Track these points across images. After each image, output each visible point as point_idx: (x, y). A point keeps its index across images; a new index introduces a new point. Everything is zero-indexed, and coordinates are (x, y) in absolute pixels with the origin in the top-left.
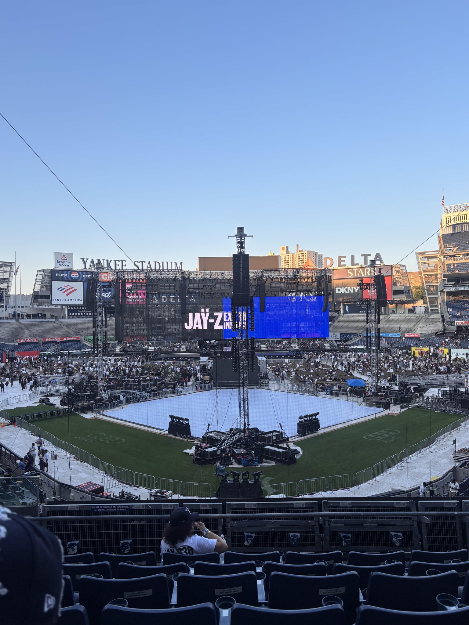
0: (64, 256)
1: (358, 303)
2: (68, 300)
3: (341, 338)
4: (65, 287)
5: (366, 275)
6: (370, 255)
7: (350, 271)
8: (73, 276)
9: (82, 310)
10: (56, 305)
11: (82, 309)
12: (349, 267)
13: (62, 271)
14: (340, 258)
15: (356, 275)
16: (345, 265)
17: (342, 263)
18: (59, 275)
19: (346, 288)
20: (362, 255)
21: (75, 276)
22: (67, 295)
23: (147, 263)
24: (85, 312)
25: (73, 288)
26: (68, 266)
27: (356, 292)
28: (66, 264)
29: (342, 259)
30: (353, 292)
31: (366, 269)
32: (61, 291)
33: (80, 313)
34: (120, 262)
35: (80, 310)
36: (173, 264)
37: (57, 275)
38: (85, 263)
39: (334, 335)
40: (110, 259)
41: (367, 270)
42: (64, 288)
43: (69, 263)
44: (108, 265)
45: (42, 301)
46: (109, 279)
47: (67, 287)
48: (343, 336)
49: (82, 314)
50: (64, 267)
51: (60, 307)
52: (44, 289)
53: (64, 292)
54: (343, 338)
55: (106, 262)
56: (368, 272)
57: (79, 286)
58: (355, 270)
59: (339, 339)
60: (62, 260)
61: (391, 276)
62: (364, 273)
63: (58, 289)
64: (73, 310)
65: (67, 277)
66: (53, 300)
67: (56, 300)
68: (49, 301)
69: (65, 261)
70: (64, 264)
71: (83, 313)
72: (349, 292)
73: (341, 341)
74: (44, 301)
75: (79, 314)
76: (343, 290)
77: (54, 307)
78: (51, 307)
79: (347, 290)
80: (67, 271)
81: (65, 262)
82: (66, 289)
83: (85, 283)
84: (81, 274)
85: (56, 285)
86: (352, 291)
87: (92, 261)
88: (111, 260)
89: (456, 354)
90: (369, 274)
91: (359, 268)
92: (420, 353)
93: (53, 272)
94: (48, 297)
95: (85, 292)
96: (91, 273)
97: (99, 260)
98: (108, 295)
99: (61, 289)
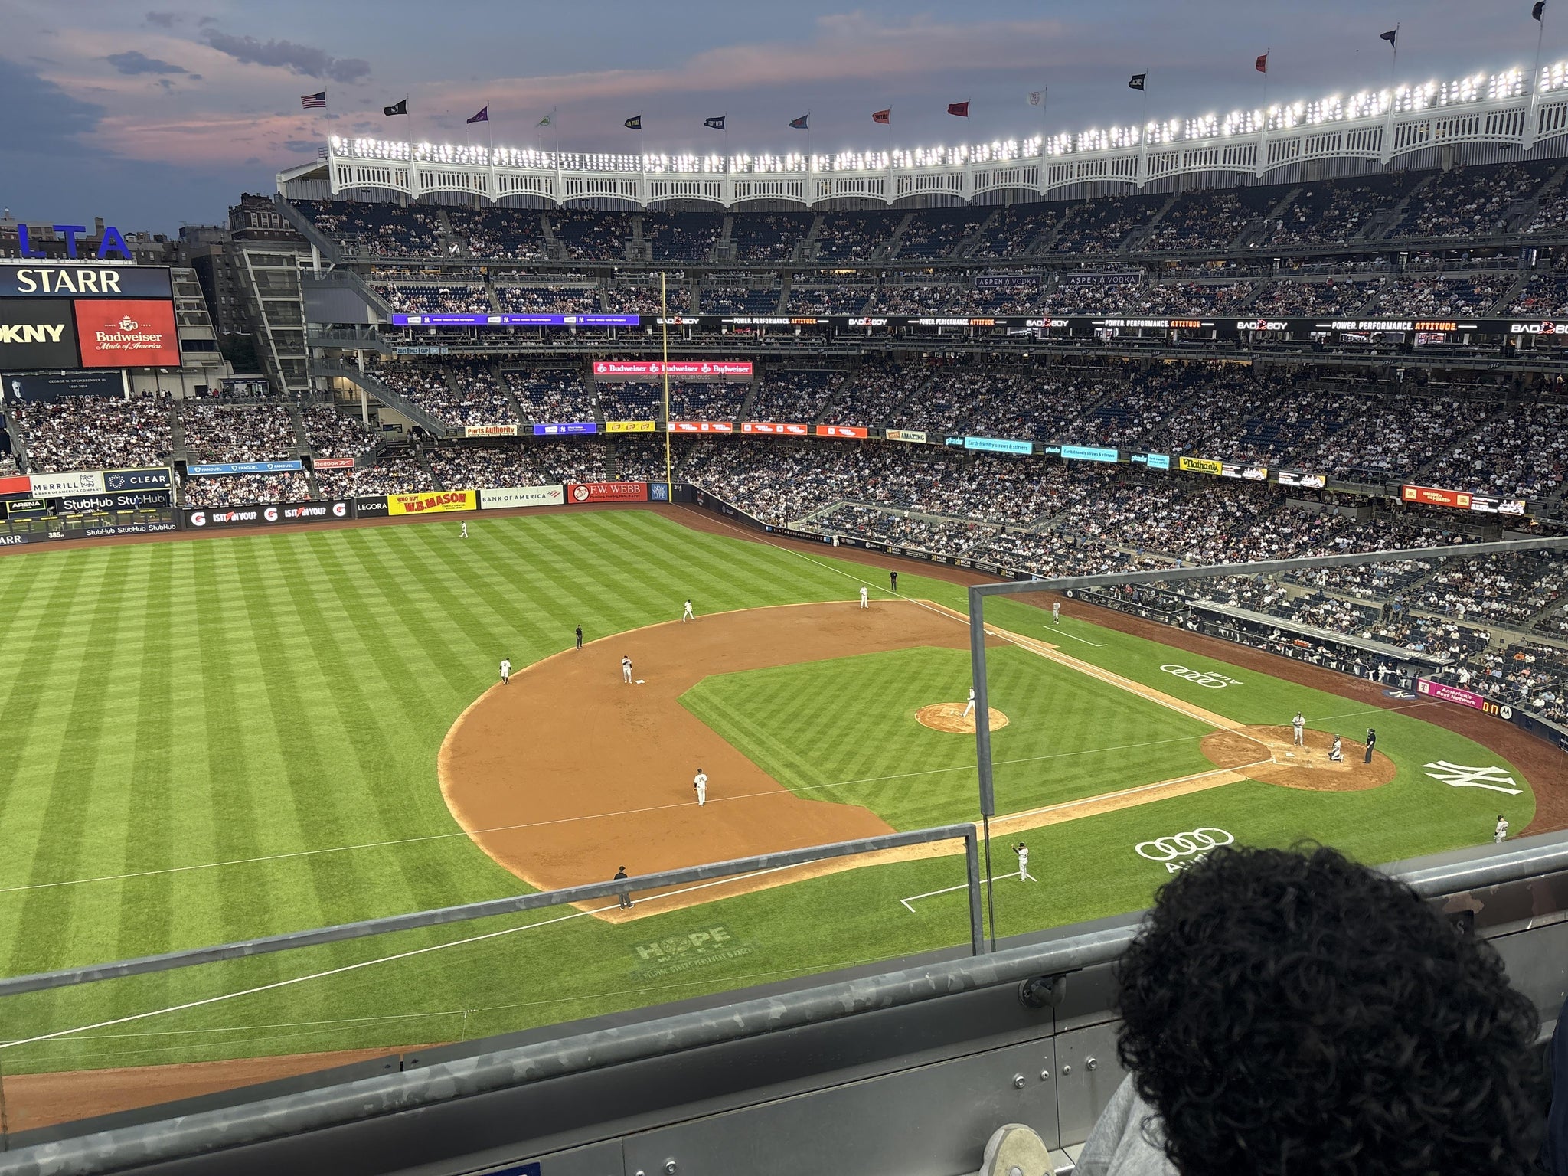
1: (62, 373)
3: (108, 488)
5: (82, 289)
7: (24, 274)
15: (47, 289)
19: (17, 328)
27: (56, 339)
30: (44, 340)
31: (80, 273)
39: (84, 482)
41: (87, 277)
48: (116, 481)
54: (115, 486)
56: (90, 283)
58: (45, 273)
59: (103, 491)
61: (171, 299)
62: (77, 286)
72: (28, 340)
73: (109, 496)
79: (20, 333)
86: (41, 338)
89: (494, 499)
90: (94, 290)
91: (58, 268)
92: (409, 507)
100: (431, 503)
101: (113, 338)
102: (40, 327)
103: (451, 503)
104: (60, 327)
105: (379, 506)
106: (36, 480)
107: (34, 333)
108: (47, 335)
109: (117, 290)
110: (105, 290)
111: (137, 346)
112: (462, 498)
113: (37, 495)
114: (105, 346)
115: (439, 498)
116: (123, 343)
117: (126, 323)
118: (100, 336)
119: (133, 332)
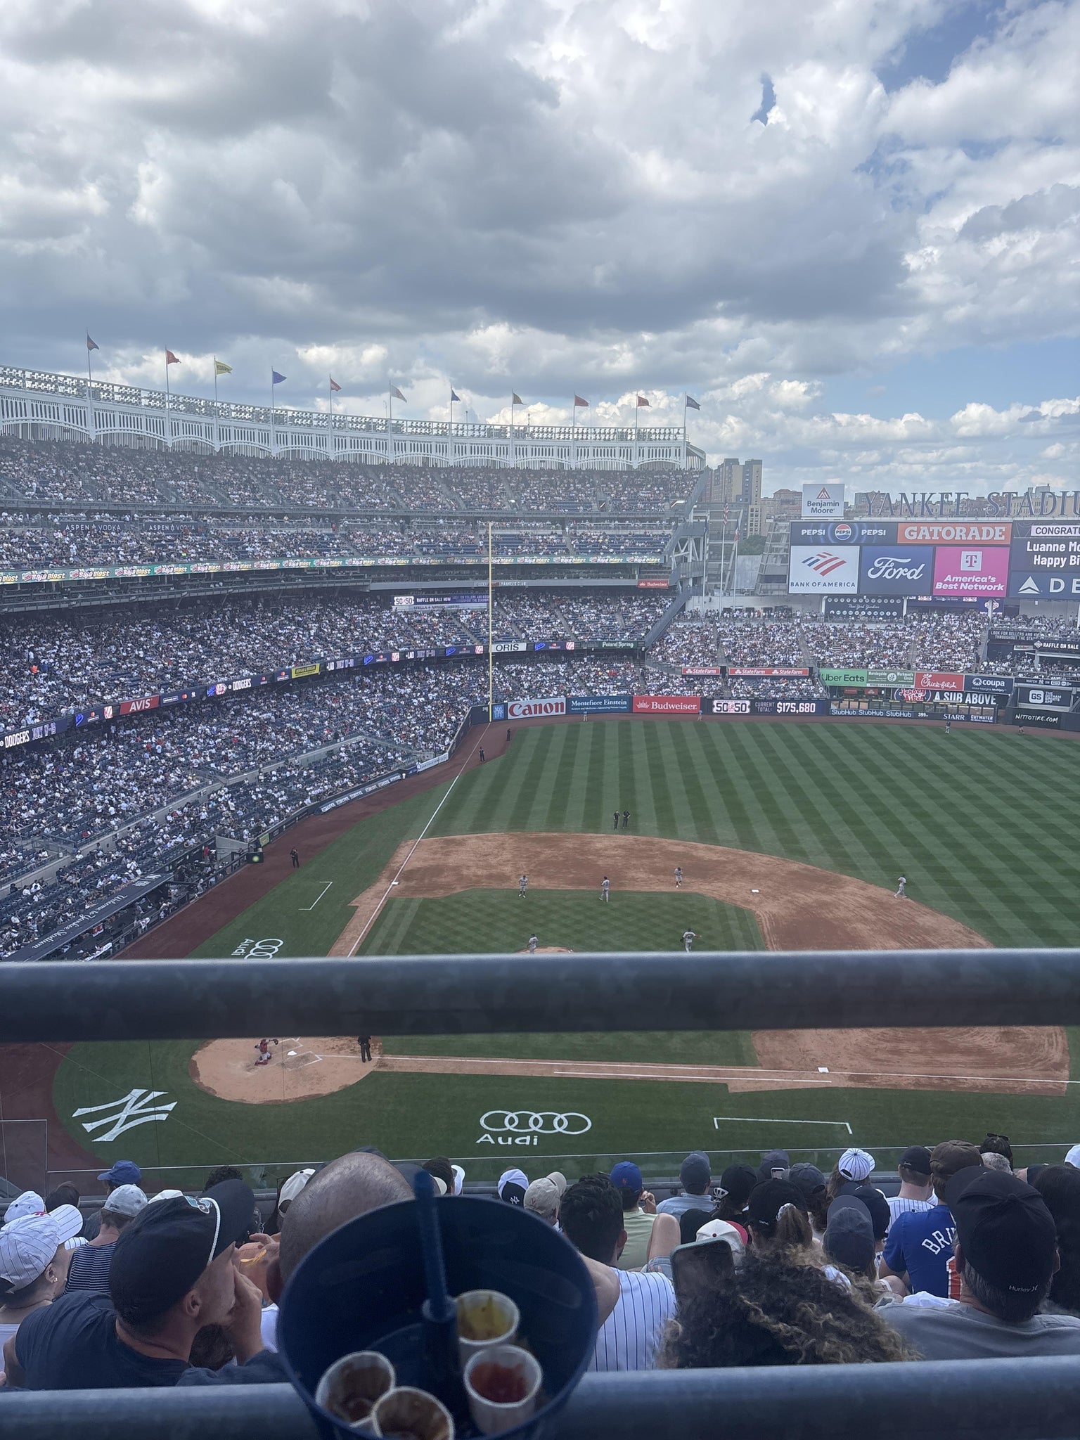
0: (824, 490)
2: (825, 585)
4: (819, 558)
8: (838, 534)
9: (860, 603)
10: (803, 596)
11: (858, 602)
13: (816, 525)
18: (808, 532)
21: (842, 532)
22: (823, 573)
23: (1022, 495)
24: (864, 610)
25: (836, 558)
26: (831, 511)
28: (826, 508)
32: (810, 565)
33: (854, 610)
34: (955, 496)
35: (854, 604)
37: (803, 532)
40: (929, 490)
42: (818, 560)
43: (835, 504)
44: (924, 506)
45: (769, 588)
46: (920, 538)
47: (825, 557)
49: (857, 613)
50: (822, 514)
51: (811, 599)
52: (777, 563)
53: (816, 569)
55: (918, 498)
60: (819, 501)
63: (804, 562)
64: (837, 604)
65: (825, 537)
66: (792, 584)
67: (797, 584)
68: (782, 586)
69: (826, 501)
70: (823, 508)
71: (860, 610)
74: (773, 587)
75: (851, 613)
80: (827, 524)
81: (825, 504)
82: (822, 560)
83: (864, 547)
84: (857, 528)
88: (932, 494)
93: (796, 527)
94: (783, 579)
95: (864, 565)
96: (880, 525)
97: (903, 495)
98: (915, 574)
99: (810, 562)
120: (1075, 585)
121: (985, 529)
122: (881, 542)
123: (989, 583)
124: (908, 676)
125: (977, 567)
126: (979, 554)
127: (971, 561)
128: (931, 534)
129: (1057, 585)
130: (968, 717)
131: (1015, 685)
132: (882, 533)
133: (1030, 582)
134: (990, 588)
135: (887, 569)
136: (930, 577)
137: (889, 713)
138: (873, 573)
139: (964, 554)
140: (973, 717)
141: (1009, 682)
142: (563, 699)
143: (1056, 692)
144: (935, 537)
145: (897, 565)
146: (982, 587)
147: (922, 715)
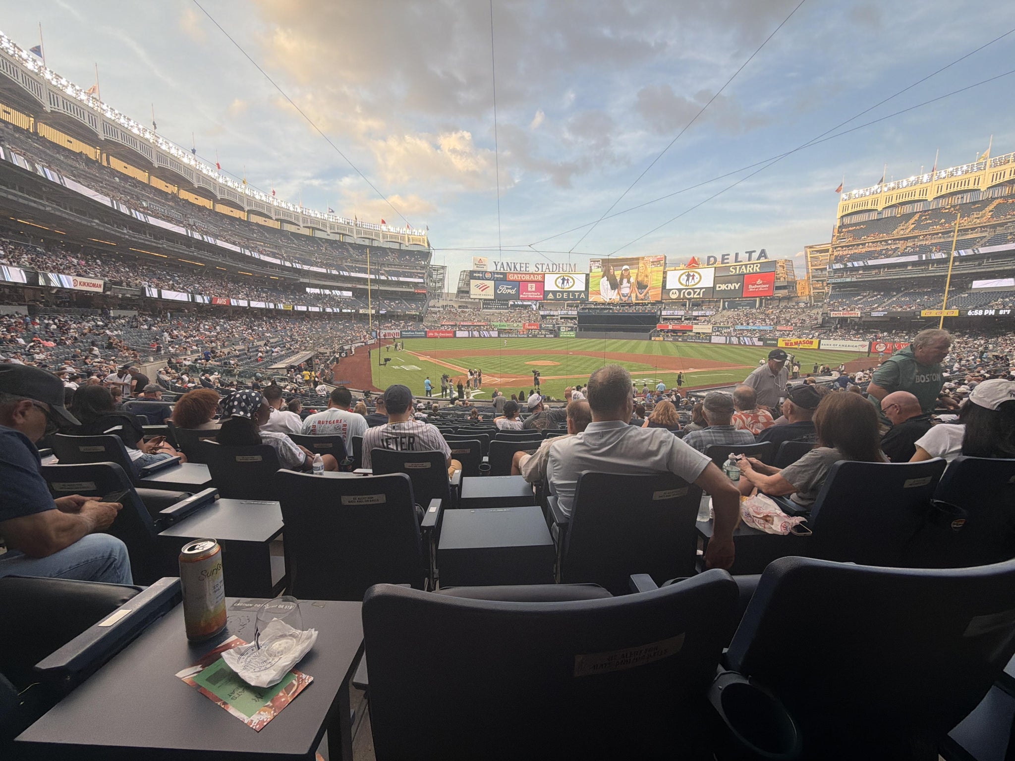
0: (480, 260)
1: (738, 299)
5: (748, 271)
6: (754, 251)
7: (732, 268)
8: (486, 276)
9: (494, 303)
10: (475, 299)
12: (732, 264)
13: (479, 272)
14: (723, 256)
15: (738, 272)
16: (728, 263)
17: (726, 261)
18: (476, 275)
19: (727, 285)
20: (746, 252)
21: (488, 276)
22: (482, 291)
23: (546, 265)
25: (486, 285)
26: (483, 267)
27: (737, 288)
29: (726, 257)
31: (748, 266)
33: (492, 305)
34: (525, 265)
35: (492, 303)
36: (568, 265)
37: (474, 275)
38: (496, 266)
40: (516, 262)
41: (750, 267)
43: (485, 265)
44: (515, 267)
45: (464, 296)
46: (514, 278)
47: (482, 284)
48: (715, 329)
49: (493, 307)
50: (480, 268)
51: (477, 301)
52: (465, 286)
53: (480, 289)
55: (513, 264)
56: (751, 269)
57: (491, 284)
58: (738, 267)
60: (479, 263)
61: (774, 271)
62: (746, 270)
63: (475, 286)
64: (487, 303)
65: (482, 277)
66: (472, 294)
67: (474, 295)
68: (468, 295)
71: (494, 305)
72: (729, 289)
76: (723, 287)
77: (473, 300)
78: (470, 300)
79: (727, 287)
80: (483, 272)
81: (481, 265)
82: (481, 286)
83: (495, 282)
85: (473, 283)
86: (733, 288)
87: (502, 264)
89: (828, 345)
90: (751, 271)
91: (742, 265)
92: (787, 344)
93: (472, 272)
94: (468, 292)
95: (496, 288)
96: (501, 273)
97: (508, 263)
98: (513, 292)
99: (477, 286)
100: (796, 343)
101: (754, 287)
102: (733, 284)
103: (806, 345)
104: (739, 284)
105: (774, 342)
106: (695, 326)
107: (731, 286)
108: (735, 287)
109: (758, 270)
110: (755, 271)
111: (760, 289)
112: (811, 343)
113: (694, 331)
114: (751, 290)
115: (800, 341)
116: (756, 288)
117: (759, 282)
118: (750, 286)
119: (761, 284)
120: (565, 295)
121: (535, 276)
122: (501, 280)
123: (537, 295)
124: (520, 324)
125: (534, 289)
126: (534, 285)
127: (532, 287)
128: (518, 277)
129: (559, 295)
130: (545, 336)
131: (556, 326)
132: (502, 276)
133: (551, 294)
134: (538, 297)
135: (504, 289)
136: (518, 292)
137: (519, 336)
138: (499, 291)
139: (529, 285)
140: (547, 336)
141: (554, 325)
142: (399, 331)
143: (569, 327)
144: (519, 278)
145: (507, 288)
146: (536, 297)
147: (530, 336)
